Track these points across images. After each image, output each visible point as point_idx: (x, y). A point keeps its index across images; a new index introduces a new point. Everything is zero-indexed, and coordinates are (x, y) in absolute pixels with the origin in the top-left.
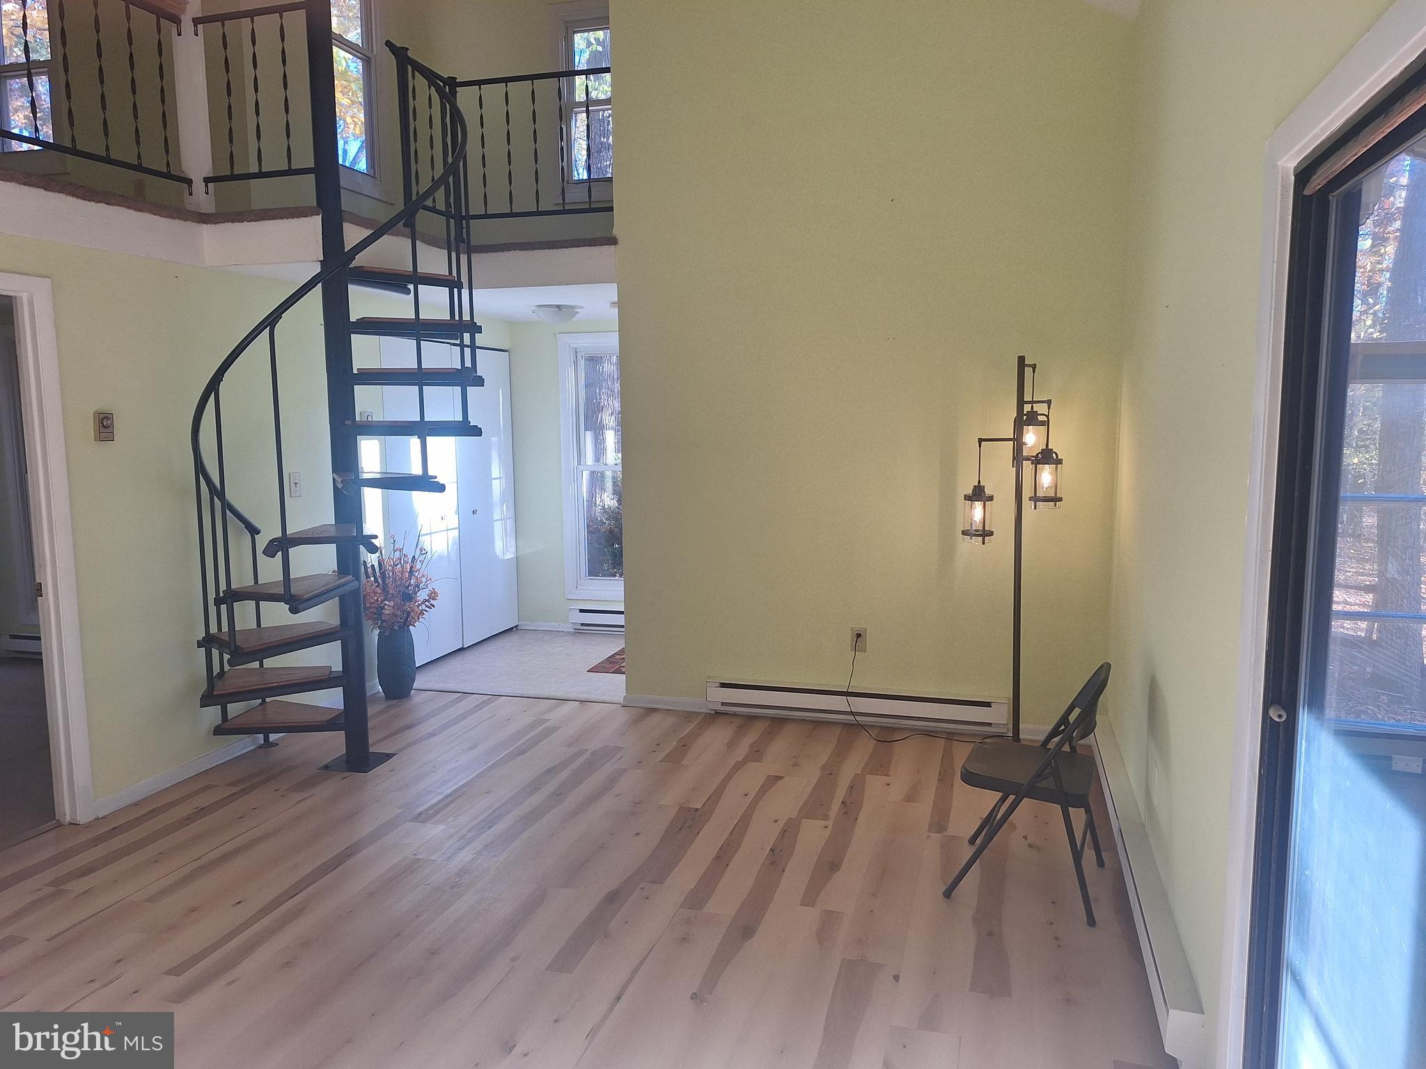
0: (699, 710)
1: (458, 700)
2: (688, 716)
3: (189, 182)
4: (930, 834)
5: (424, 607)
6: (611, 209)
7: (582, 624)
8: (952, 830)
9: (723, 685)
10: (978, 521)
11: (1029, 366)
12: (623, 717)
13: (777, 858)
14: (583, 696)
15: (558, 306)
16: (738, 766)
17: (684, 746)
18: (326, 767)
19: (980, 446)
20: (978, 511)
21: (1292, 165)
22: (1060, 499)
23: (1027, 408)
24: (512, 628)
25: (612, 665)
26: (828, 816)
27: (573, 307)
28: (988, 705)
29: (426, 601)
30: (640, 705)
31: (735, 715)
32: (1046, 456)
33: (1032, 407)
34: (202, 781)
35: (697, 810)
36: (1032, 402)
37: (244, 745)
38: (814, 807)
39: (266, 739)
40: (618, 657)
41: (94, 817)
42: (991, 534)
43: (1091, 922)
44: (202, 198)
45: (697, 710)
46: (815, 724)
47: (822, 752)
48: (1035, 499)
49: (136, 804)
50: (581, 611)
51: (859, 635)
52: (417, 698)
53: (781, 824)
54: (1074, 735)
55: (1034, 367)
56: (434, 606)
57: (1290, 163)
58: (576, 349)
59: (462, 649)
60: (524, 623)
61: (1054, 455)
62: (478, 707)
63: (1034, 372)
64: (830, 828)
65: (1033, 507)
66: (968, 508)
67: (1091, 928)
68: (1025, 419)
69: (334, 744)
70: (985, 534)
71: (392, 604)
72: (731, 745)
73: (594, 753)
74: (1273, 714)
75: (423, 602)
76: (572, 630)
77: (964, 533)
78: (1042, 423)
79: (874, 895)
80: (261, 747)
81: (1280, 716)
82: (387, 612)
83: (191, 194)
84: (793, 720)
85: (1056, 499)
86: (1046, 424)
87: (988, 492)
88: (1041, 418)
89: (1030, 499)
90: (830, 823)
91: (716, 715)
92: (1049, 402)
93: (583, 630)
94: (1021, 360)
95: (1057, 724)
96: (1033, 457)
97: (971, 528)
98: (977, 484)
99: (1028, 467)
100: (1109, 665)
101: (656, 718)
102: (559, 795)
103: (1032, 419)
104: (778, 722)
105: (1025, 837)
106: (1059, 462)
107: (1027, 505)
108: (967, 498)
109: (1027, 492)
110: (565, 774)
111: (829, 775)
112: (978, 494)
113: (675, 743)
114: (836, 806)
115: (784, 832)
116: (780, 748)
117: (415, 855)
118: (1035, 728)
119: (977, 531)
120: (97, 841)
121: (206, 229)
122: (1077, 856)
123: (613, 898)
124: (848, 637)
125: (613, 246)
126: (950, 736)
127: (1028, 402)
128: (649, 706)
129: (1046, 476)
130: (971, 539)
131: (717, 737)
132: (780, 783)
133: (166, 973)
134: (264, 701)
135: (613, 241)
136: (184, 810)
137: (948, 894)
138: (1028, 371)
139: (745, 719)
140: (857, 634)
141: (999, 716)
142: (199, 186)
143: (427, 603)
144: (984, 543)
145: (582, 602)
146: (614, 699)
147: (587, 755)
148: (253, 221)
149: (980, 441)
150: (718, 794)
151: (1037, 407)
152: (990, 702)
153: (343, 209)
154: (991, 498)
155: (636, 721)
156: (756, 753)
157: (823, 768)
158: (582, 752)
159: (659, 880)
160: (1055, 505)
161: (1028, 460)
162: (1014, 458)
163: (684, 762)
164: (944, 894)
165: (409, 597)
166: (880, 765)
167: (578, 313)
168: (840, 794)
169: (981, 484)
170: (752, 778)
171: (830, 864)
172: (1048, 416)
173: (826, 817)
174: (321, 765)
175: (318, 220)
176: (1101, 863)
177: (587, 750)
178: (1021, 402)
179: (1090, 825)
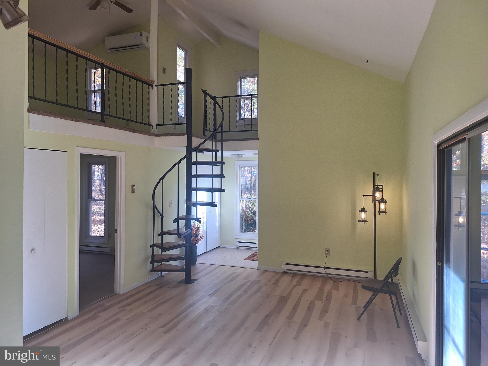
0: (280, 272)
1: (209, 266)
2: (277, 273)
3: (152, 126)
4: (352, 305)
5: (200, 239)
6: (257, 130)
7: (239, 246)
8: (358, 304)
9: (287, 264)
10: (363, 218)
11: (376, 175)
12: (257, 273)
13: (310, 309)
14: (245, 267)
15: (238, 155)
16: (294, 287)
17: (277, 281)
18: (180, 282)
19: (363, 197)
20: (363, 215)
21: (437, 142)
22: (387, 212)
23: (376, 187)
24: (218, 247)
25: (251, 258)
26: (323, 300)
27: (242, 155)
28: (367, 272)
29: (201, 237)
30: (263, 270)
31: (290, 273)
32: (382, 200)
33: (378, 186)
34: (148, 285)
35: (285, 297)
36: (378, 185)
37: (156, 275)
38: (319, 297)
39: (161, 274)
40: (252, 256)
41: (124, 293)
42: (367, 222)
43: (398, 327)
44: (155, 130)
45: (279, 271)
46: (315, 277)
47: (318, 284)
48: (380, 212)
49: (133, 290)
50: (239, 242)
51: (328, 250)
52: (197, 265)
53: (309, 302)
54: (392, 276)
55: (378, 175)
56: (203, 239)
57: (436, 142)
58: (240, 165)
59: (206, 252)
60: (222, 245)
61: (385, 200)
62: (216, 268)
63: (378, 176)
64: (323, 303)
65: (379, 214)
66: (360, 214)
67: (398, 328)
68: (376, 189)
69: (182, 276)
70: (365, 222)
71: (193, 237)
72: (291, 281)
73: (252, 281)
74: (438, 264)
75: (200, 237)
76: (236, 248)
77: (359, 221)
78: (381, 191)
79: (338, 319)
80: (160, 277)
81: (440, 264)
82: (192, 240)
83: (152, 129)
84: (308, 275)
85: (385, 212)
86: (382, 191)
87: (366, 210)
88: (380, 189)
89: (378, 212)
90: (323, 302)
91: (285, 273)
92: (383, 185)
93: (240, 248)
94: (374, 173)
95: (388, 274)
96: (378, 200)
97: (361, 219)
98: (362, 207)
99: (377, 203)
100: (402, 258)
101: (267, 273)
102: (246, 291)
103: (378, 190)
104: (304, 275)
105: (379, 307)
106: (386, 202)
107: (377, 214)
108: (360, 211)
109: (377, 210)
110: (245, 287)
111: (321, 290)
112: (363, 210)
113: (275, 280)
114: (324, 298)
115: (311, 303)
116: (306, 282)
117: (212, 304)
118: (381, 277)
119: (363, 221)
120: (127, 298)
121: (157, 138)
122: (394, 309)
123: (267, 316)
124: (324, 251)
125: (258, 140)
126: (356, 281)
127: (377, 185)
128: (265, 270)
129: (382, 206)
130: (361, 223)
131: (286, 279)
132: (307, 291)
133: (160, 327)
134: (161, 263)
135: (258, 139)
136: (147, 291)
137: (358, 319)
138: (376, 176)
139: (294, 274)
140: (327, 250)
141: (370, 275)
142: (154, 126)
143: (201, 238)
144: (365, 224)
145: (239, 239)
146: (254, 268)
147: (250, 282)
148: (169, 136)
149: (363, 195)
150: (290, 293)
151: (379, 186)
152: (367, 271)
153: (192, 133)
154: (367, 212)
155: (262, 274)
156: (299, 283)
157: (319, 288)
158: (248, 281)
159: (279, 312)
160: (385, 214)
161: (377, 201)
162: (373, 200)
163: (279, 285)
164: (357, 319)
165: (197, 236)
166: (336, 288)
167: (243, 156)
168: (325, 294)
169: (364, 207)
170: (299, 290)
171: (325, 311)
172: (382, 189)
173: (322, 300)
174: (178, 282)
175: (186, 136)
176: (401, 314)
177: (250, 281)
178: (374, 185)
179: (398, 302)
